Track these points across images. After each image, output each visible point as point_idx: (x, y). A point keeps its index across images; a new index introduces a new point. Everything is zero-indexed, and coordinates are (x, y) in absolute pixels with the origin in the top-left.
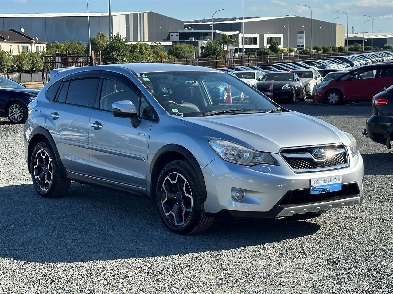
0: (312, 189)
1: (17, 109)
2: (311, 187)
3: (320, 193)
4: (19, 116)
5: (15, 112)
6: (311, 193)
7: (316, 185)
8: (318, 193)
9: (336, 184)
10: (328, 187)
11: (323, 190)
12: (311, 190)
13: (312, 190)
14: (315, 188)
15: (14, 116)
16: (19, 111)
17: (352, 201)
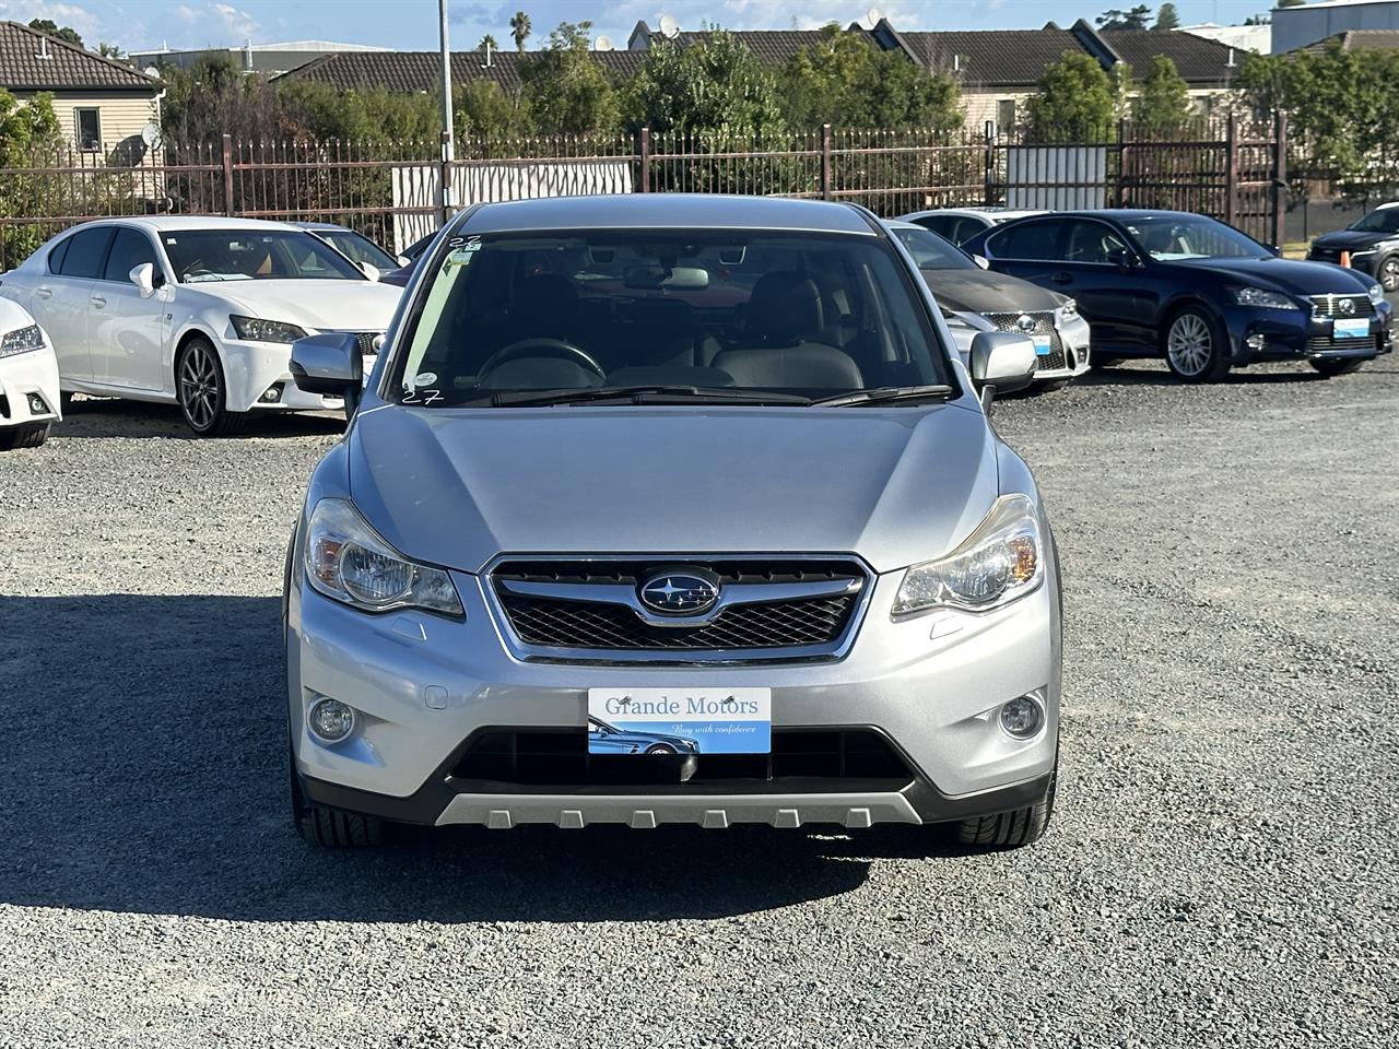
0: (597, 732)
1: (1195, 330)
2: (590, 724)
3: (641, 750)
4: (1200, 355)
5: (1187, 340)
6: (592, 750)
7: (621, 718)
8: (628, 750)
9: (735, 724)
10: (690, 731)
11: (656, 741)
12: (590, 736)
13: (598, 736)
14: (609, 730)
15: (1182, 355)
16: (1200, 339)
17: (854, 807)
